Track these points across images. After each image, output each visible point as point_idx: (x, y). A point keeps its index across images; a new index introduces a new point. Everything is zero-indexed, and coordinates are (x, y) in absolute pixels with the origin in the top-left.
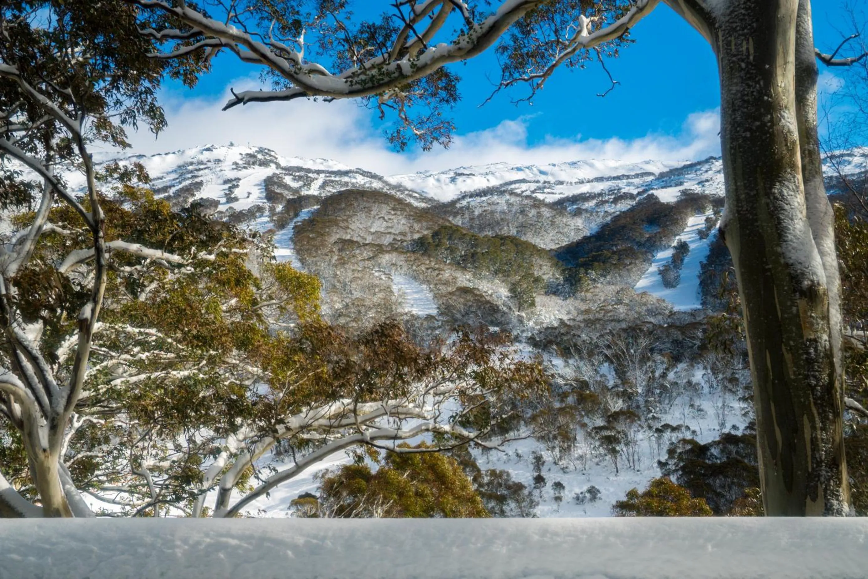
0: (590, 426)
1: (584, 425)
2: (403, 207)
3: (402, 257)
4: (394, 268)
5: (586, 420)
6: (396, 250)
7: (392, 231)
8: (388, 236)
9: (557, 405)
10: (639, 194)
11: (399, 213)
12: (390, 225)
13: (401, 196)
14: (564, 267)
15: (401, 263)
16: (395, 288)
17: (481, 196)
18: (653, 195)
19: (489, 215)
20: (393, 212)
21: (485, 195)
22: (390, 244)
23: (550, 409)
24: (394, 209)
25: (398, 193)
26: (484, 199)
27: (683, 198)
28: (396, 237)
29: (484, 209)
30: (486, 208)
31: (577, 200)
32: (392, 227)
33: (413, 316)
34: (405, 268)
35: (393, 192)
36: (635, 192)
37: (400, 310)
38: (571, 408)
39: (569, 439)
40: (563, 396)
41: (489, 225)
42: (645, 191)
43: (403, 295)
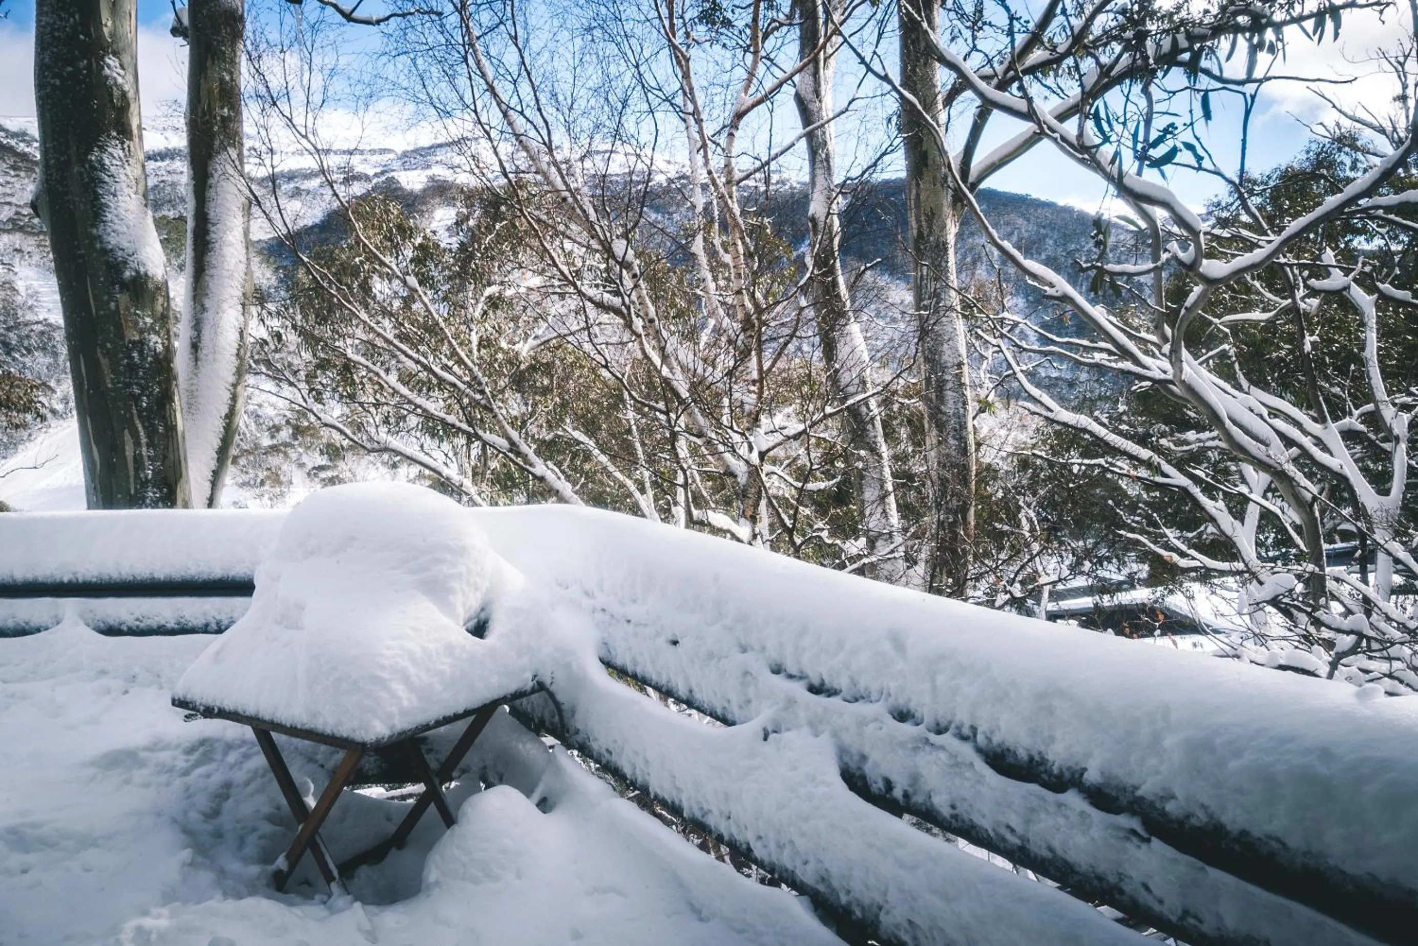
0: (310, 466)
1: (301, 465)
2: (29, 165)
3: (32, 241)
4: (18, 256)
5: (305, 459)
6: (21, 229)
7: (13, 200)
8: (7, 207)
9: (266, 442)
10: (376, 175)
11: (22, 174)
12: (8, 191)
13: (27, 150)
14: (278, 264)
15: (29, 249)
16: (20, 285)
17: (156, 160)
18: (393, 178)
19: (169, 188)
20: (12, 173)
21: (162, 160)
22: (10, 220)
23: (257, 446)
24: (14, 168)
25: (22, 145)
26: (159, 164)
27: (430, 184)
28: (20, 210)
29: (161, 179)
30: (164, 178)
31: (295, 177)
32: (12, 195)
33: (50, 325)
34: (36, 258)
35: (13, 142)
36: (371, 173)
37: (30, 317)
38: (286, 445)
39: (280, 483)
40: (277, 429)
41: (170, 201)
42: (383, 173)
43: (35, 295)
